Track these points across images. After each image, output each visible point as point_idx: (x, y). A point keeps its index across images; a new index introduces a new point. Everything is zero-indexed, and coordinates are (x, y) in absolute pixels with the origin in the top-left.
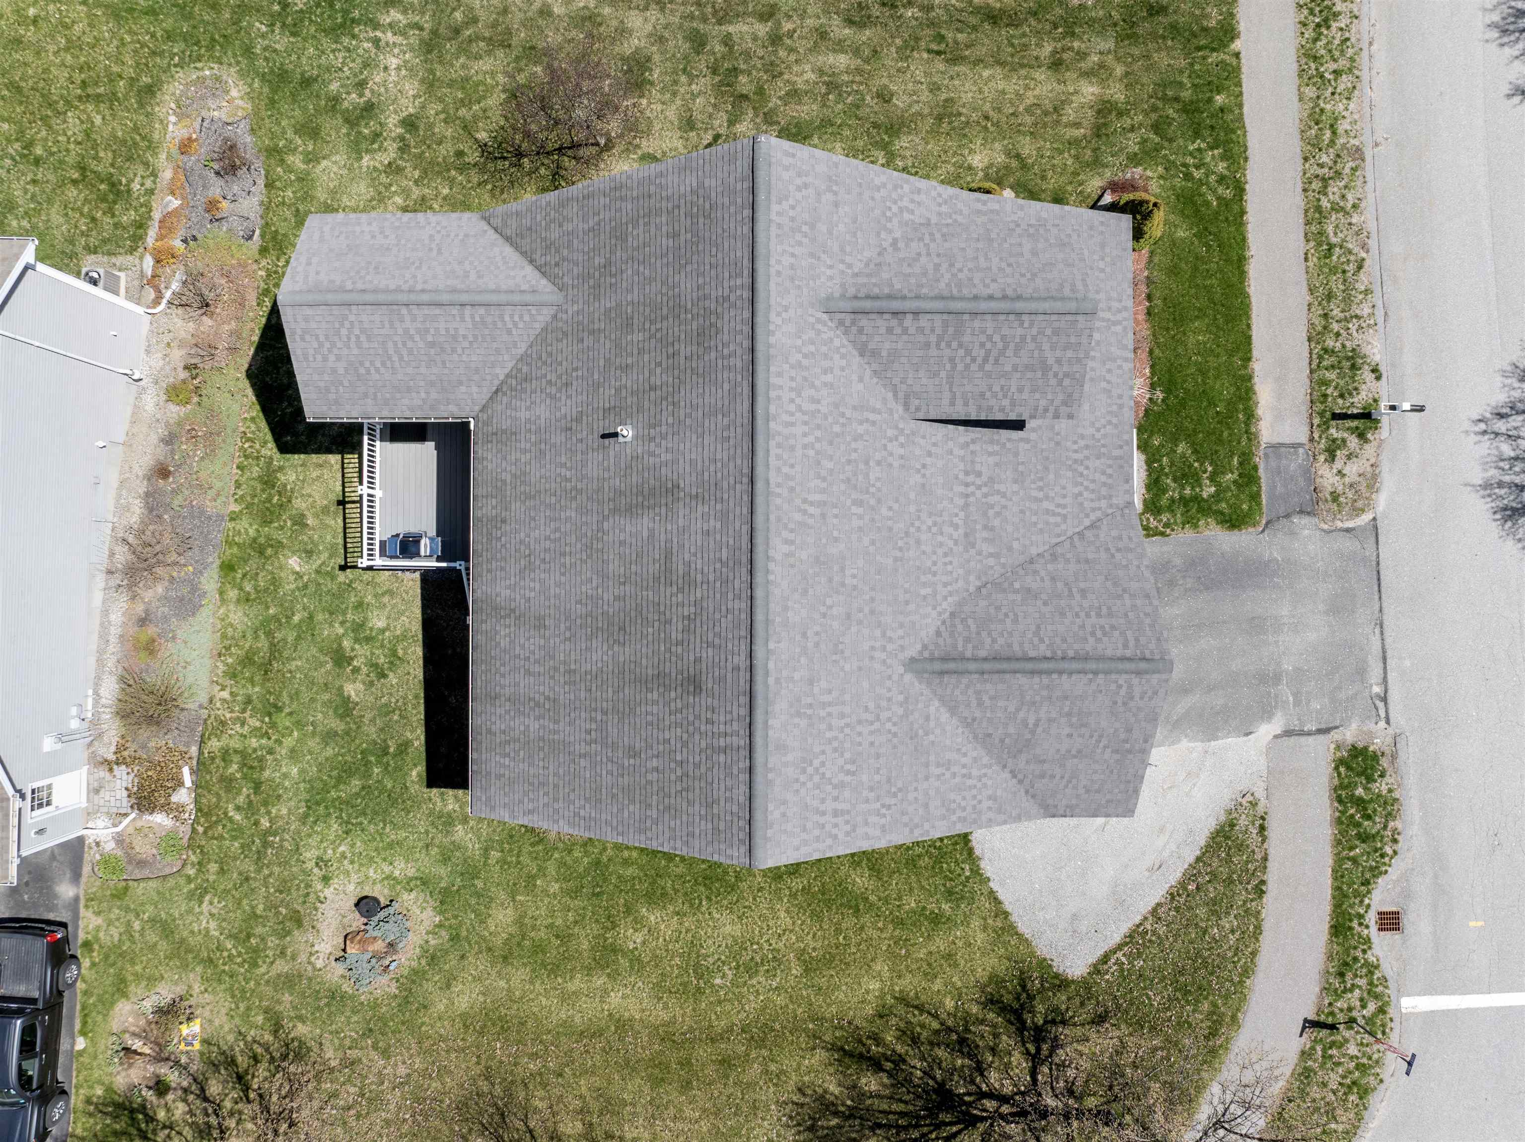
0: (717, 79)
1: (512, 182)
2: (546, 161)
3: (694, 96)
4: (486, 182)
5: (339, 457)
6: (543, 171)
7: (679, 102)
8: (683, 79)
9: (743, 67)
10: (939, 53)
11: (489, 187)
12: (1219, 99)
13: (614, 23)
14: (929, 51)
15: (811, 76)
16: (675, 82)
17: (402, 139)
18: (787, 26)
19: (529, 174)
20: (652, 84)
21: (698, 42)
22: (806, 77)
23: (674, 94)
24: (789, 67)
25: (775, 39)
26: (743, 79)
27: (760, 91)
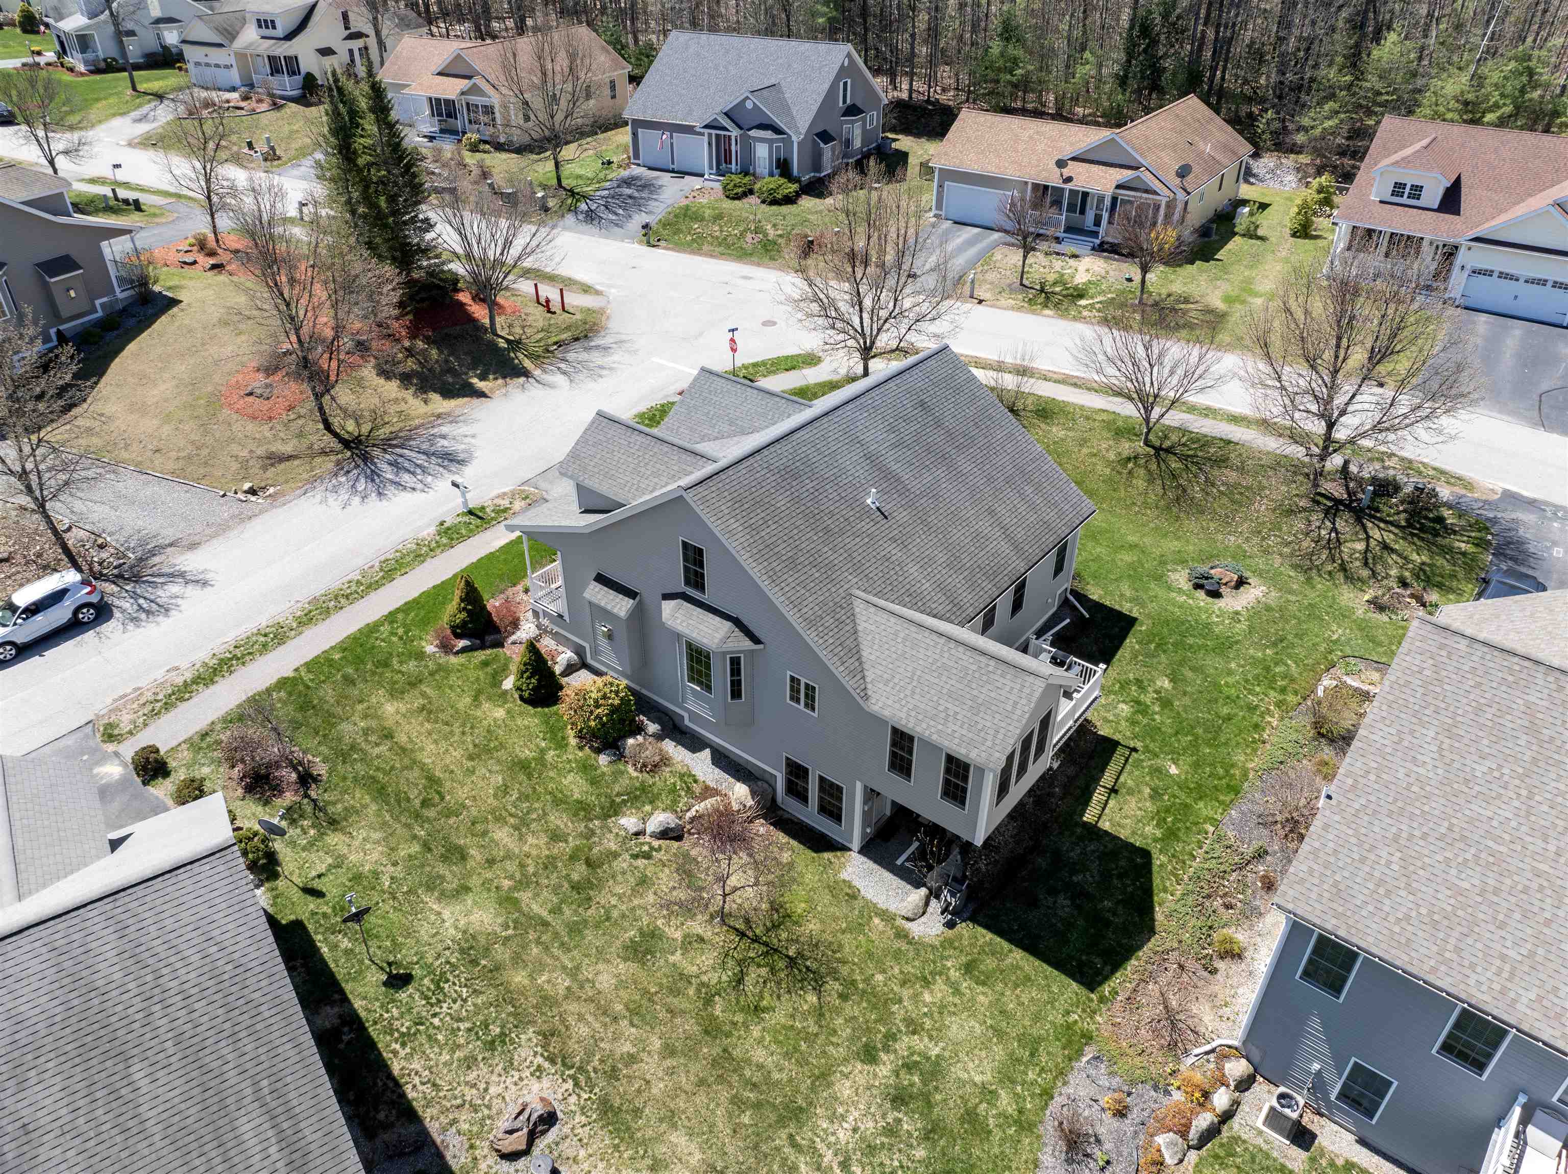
0: (591, 893)
1: (816, 945)
2: (775, 941)
3: (620, 897)
4: (839, 961)
5: (1100, 825)
6: (784, 935)
7: (636, 902)
8: (615, 914)
9: (566, 885)
10: (438, 793)
11: (838, 955)
12: (337, 657)
13: (622, 993)
14: (442, 798)
15: (531, 840)
16: (623, 916)
17: (887, 1049)
18: (507, 883)
19: (797, 941)
20: (640, 929)
21: (575, 929)
22: (535, 841)
23: (633, 909)
24: (539, 857)
25: (523, 883)
26: (575, 877)
27: (573, 858)
